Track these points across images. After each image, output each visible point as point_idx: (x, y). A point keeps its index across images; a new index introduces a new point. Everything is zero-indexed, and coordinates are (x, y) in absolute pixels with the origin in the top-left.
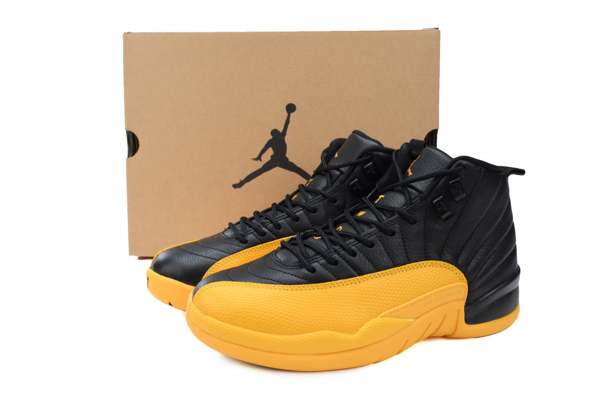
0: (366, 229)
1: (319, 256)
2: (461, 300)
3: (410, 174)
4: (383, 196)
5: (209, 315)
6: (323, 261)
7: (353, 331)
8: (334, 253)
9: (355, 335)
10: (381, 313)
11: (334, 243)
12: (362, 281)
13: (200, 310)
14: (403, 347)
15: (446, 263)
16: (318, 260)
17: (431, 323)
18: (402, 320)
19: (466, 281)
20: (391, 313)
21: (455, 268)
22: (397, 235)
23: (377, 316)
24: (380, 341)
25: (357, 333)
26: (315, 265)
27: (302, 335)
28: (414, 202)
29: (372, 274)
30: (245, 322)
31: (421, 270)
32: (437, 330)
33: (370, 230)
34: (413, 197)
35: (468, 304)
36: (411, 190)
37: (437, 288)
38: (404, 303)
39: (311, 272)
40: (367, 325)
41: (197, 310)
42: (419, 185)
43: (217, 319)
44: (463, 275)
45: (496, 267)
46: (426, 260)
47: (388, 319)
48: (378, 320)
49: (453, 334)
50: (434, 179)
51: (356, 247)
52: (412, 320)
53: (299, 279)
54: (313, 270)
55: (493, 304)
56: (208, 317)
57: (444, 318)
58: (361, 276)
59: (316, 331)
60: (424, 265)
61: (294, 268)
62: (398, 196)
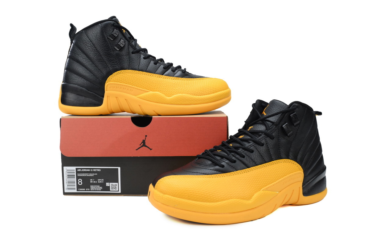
0: (247, 144)
1: (224, 159)
2: (300, 181)
3: (265, 114)
4: (252, 127)
5: (167, 194)
6: (227, 161)
7: (249, 198)
8: (233, 157)
9: (250, 201)
10: (262, 188)
11: (231, 152)
12: (250, 171)
13: (161, 192)
14: (274, 209)
15: (291, 160)
16: (224, 161)
17: (287, 195)
18: (273, 192)
19: (303, 170)
20: (267, 189)
21: (296, 163)
22: (265, 145)
23: (260, 190)
24: (263, 204)
25: (251, 200)
26: (223, 163)
27: (222, 202)
28: (271, 128)
29: (255, 167)
30: (189, 196)
31: (279, 164)
32: (289, 200)
33: (250, 144)
34: (270, 126)
35: (303, 184)
36: (267, 122)
37: (289, 174)
38: (273, 182)
39: (221, 167)
40: (256, 195)
41: (159, 192)
42: (272, 119)
43: (172, 196)
44: (301, 167)
45: (316, 163)
46: (281, 159)
47: (266, 191)
48: (261, 192)
49: (297, 202)
50: (281, 115)
51: (244, 153)
52: (278, 192)
53: (215, 172)
54: (223, 166)
55: (316, 184)
56: (166, 195)
57: (293, 192)
58: (249, 168)
59: (229, 199)
60: (281, 162)
61: (212, 166)
62: (261, 126)
